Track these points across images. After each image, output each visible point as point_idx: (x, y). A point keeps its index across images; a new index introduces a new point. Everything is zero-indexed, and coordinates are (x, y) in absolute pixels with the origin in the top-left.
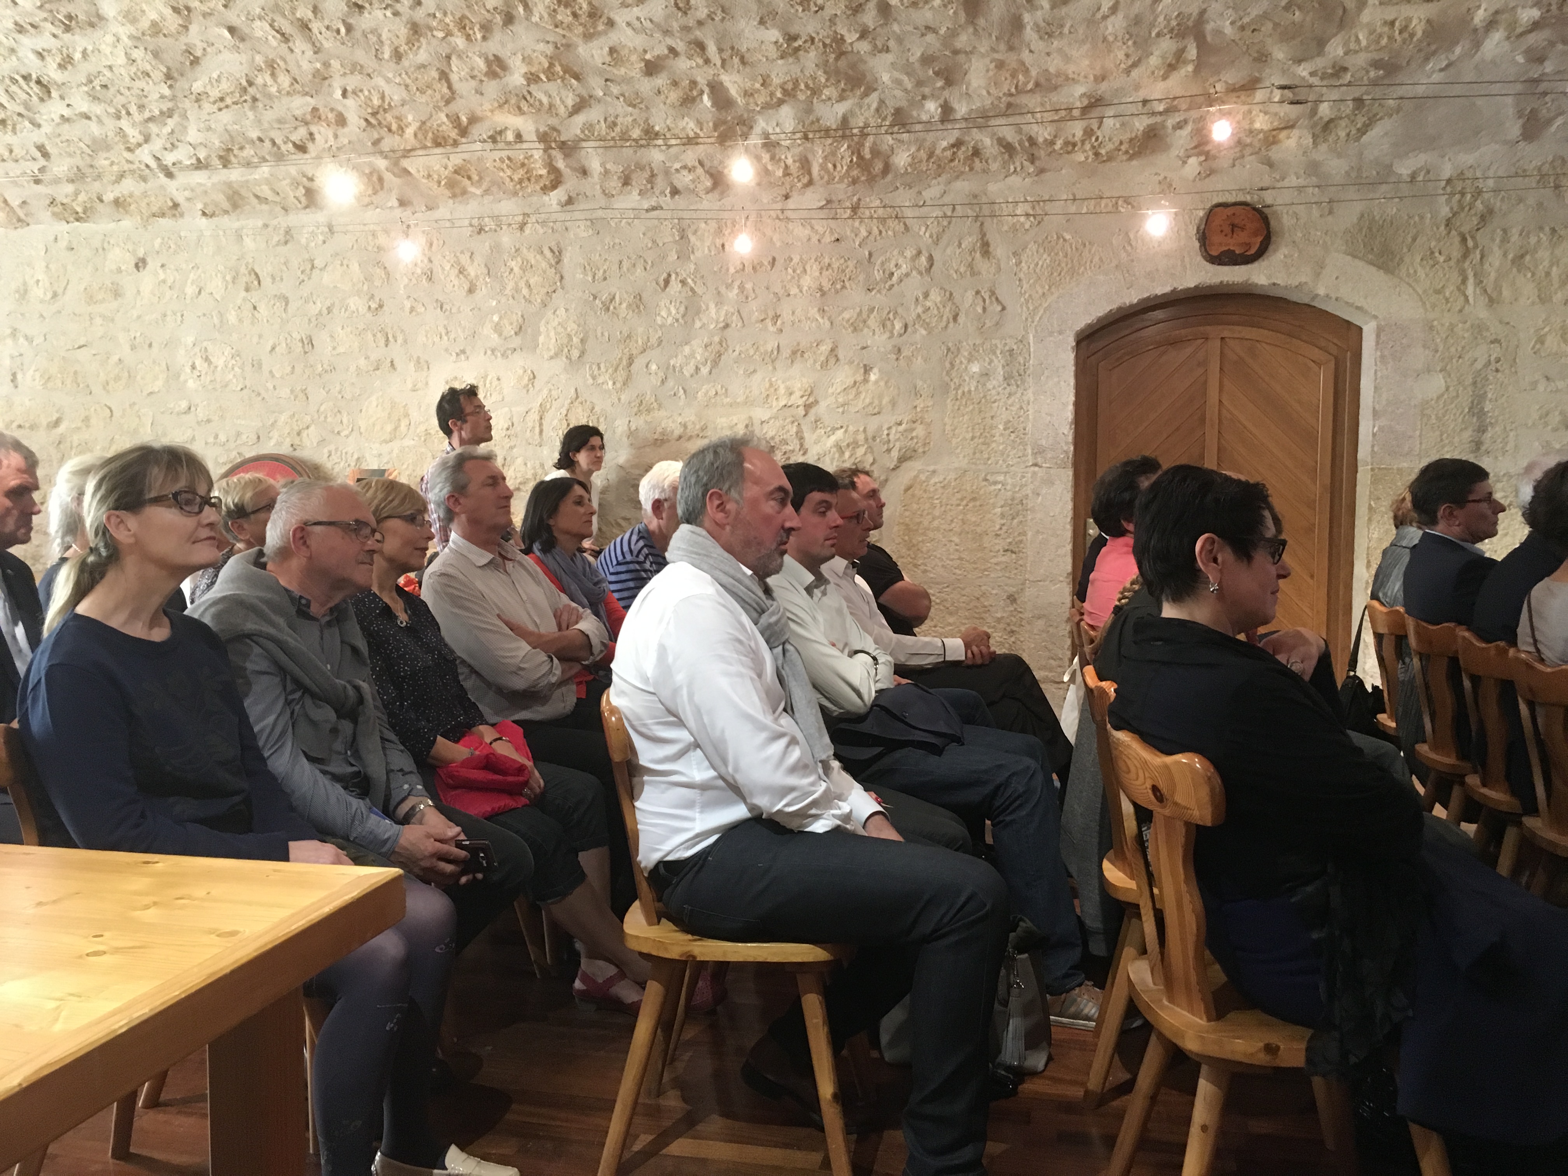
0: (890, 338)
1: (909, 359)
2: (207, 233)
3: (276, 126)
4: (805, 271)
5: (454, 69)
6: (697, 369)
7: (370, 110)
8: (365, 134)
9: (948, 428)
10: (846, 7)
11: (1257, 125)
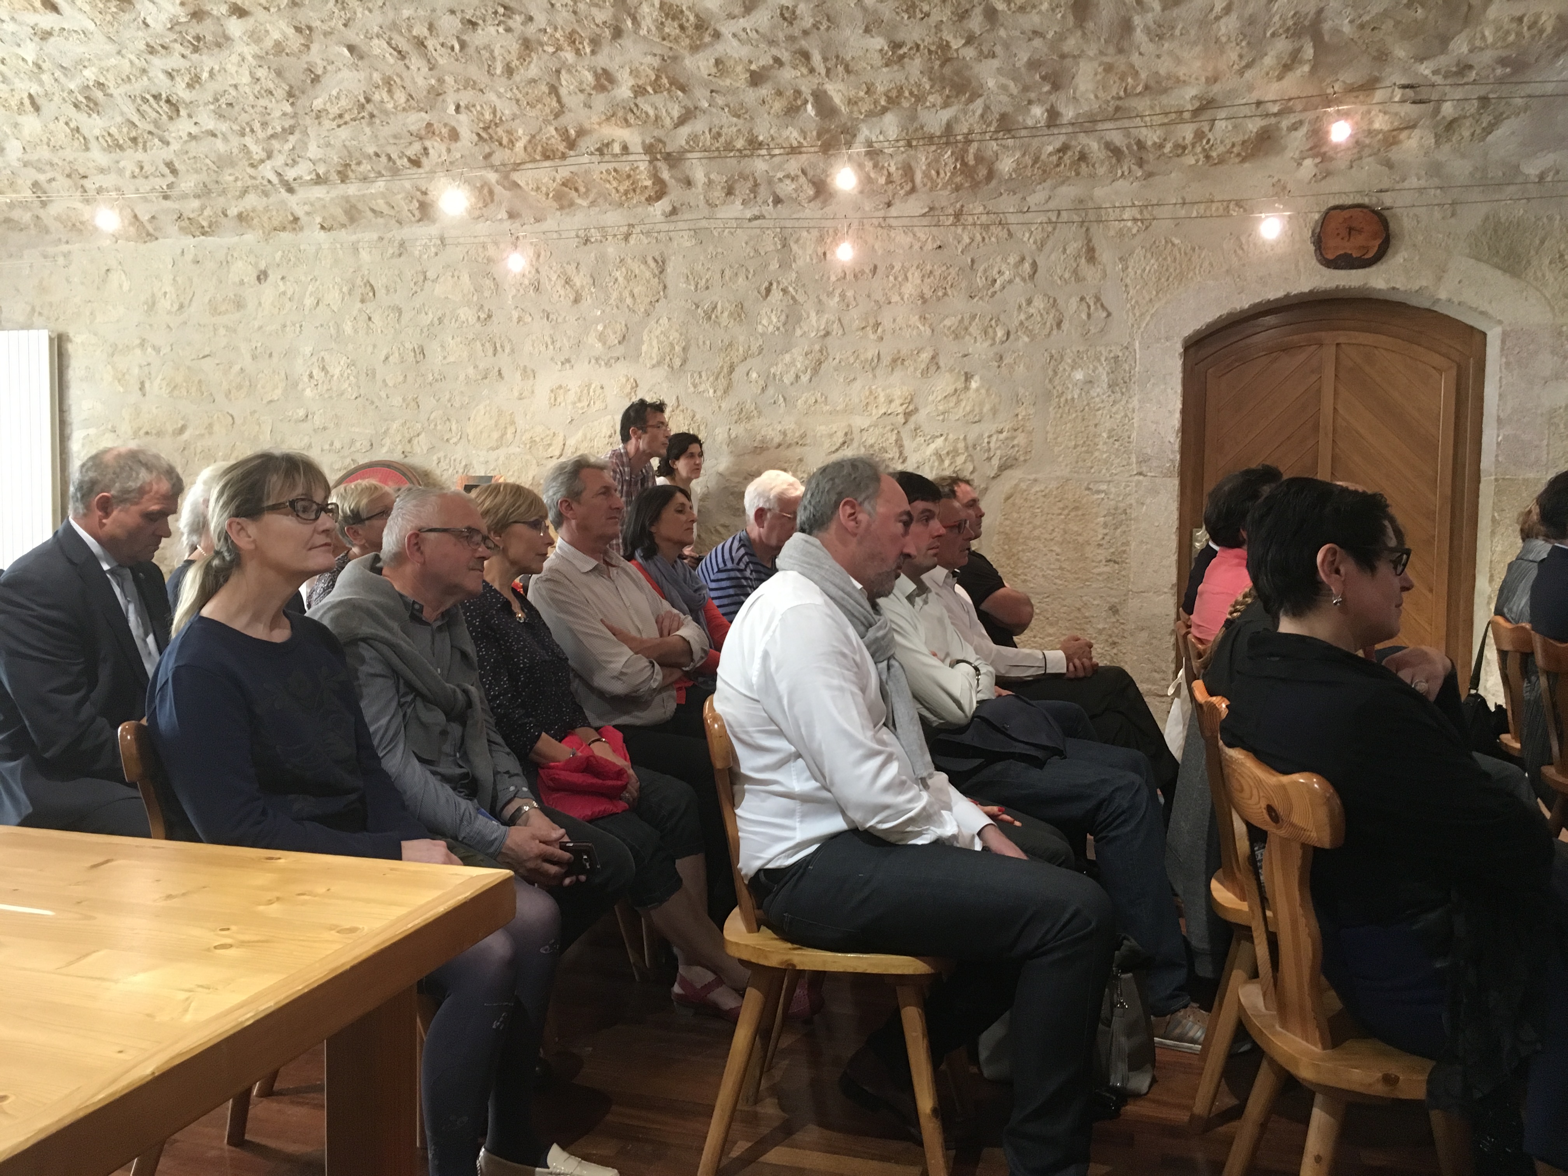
0: (992, 345)
1: (1011, 367)
2: (325, 246)
3: (392, 141)
4: (906, 278)
5: (564, 83)
6: (797, 377)
7: (481, 125)
8: (477, 148)
9: (1050, 436)
10: (952, 13)
11: (1377, 126)
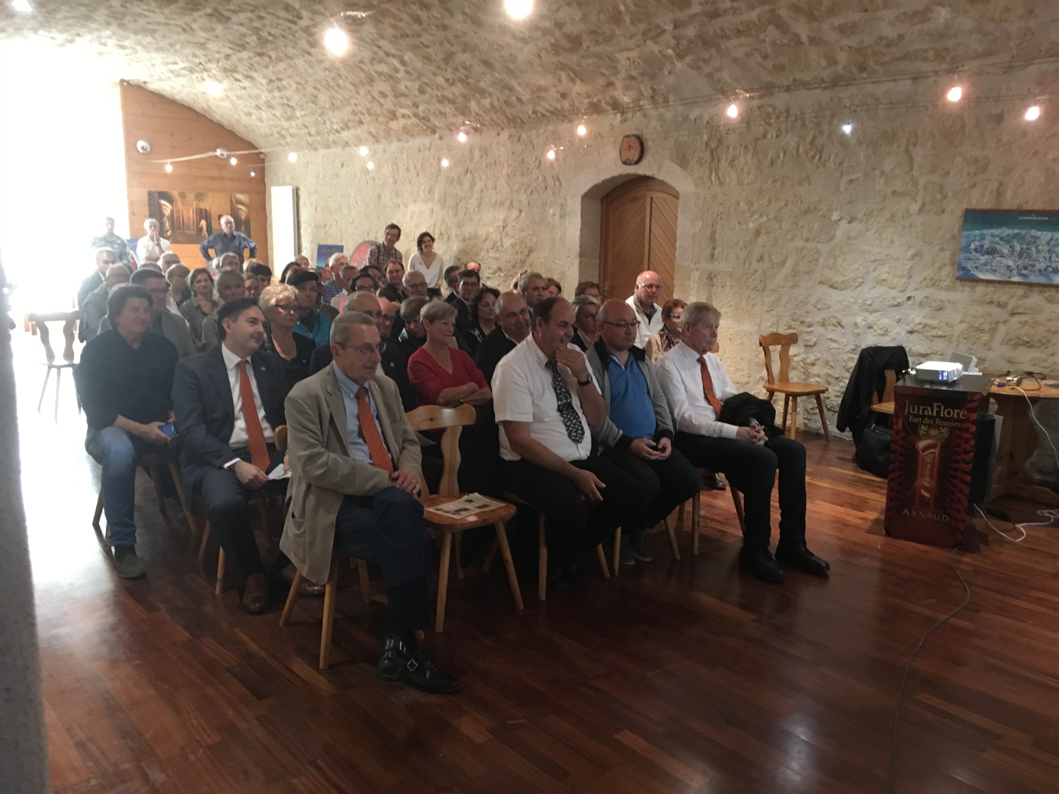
0: (527, 197)
1: (532, 207)
4: (504, 167)
9: (543, 238)
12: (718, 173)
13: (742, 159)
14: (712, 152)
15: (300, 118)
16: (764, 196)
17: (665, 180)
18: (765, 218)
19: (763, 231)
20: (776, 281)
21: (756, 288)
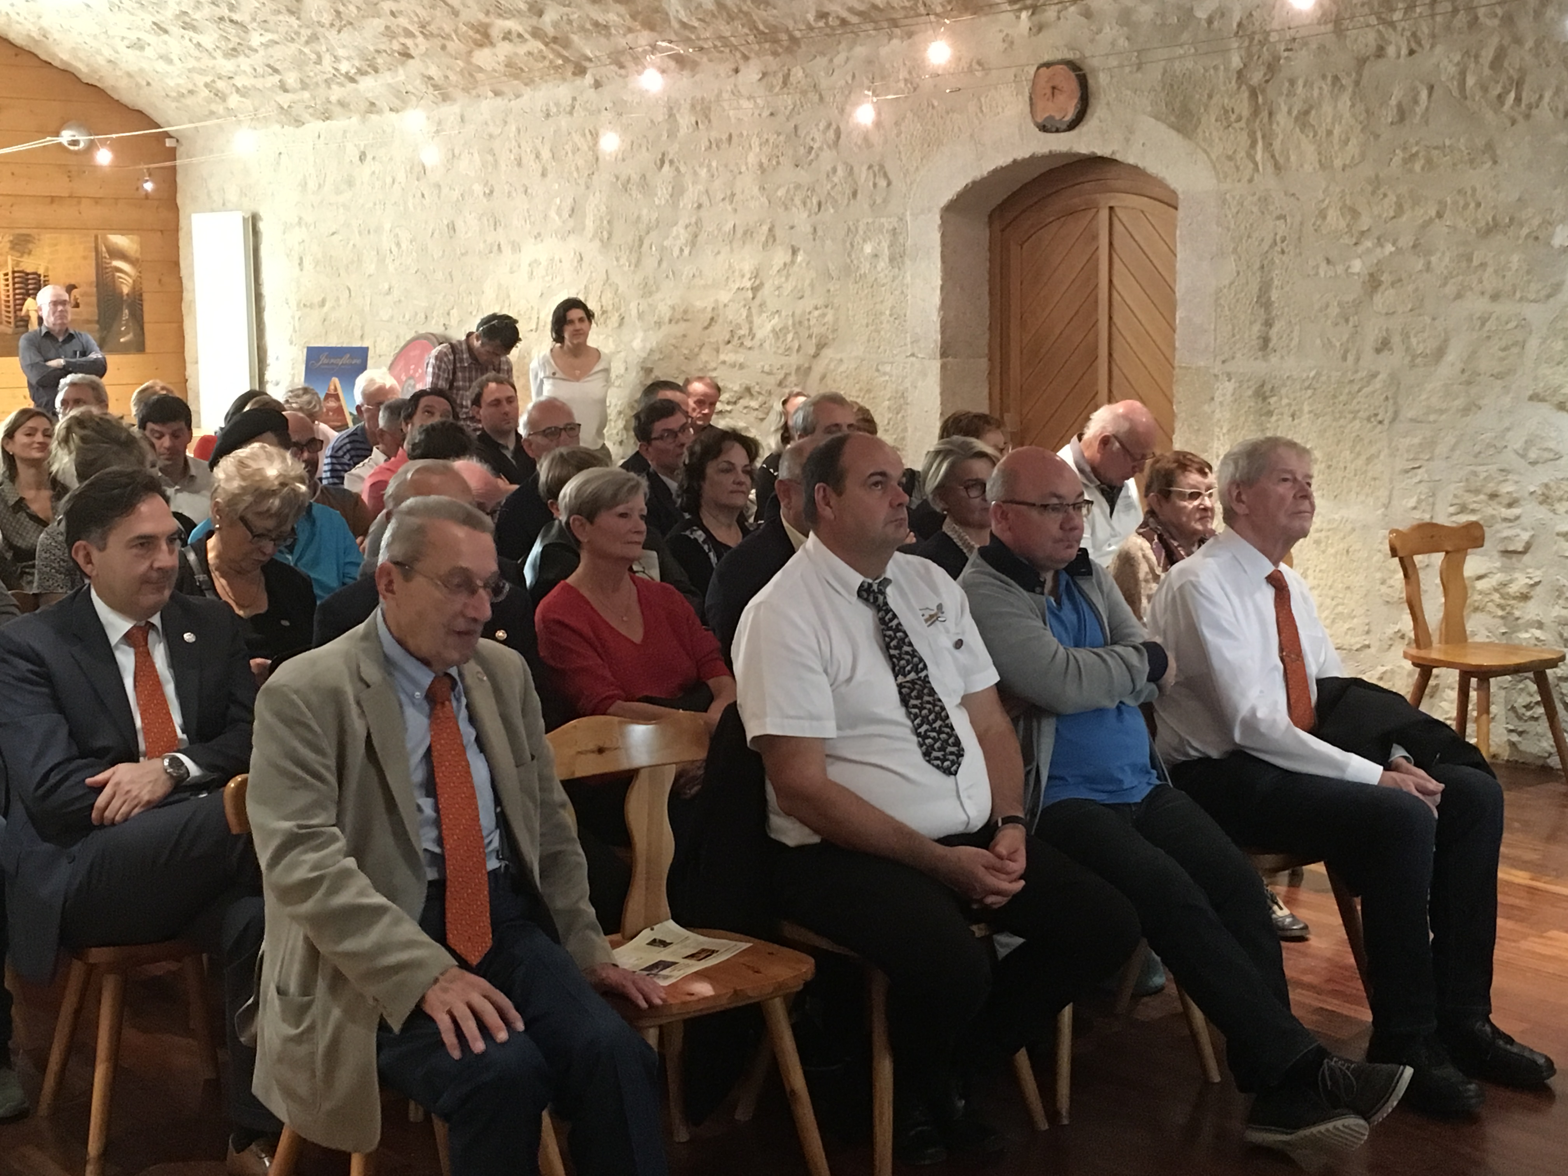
0: (809, 217)
1: (823, 240)
3: (377, 41)
4: (750, 147)
6: (682, 250)
7: (418, 25)
8: (431, 42)
12: (1271, 145)
13: (1327, 108)
14: (1254, 93)
15: (262, 52)
16: (1385, 195)
17: (1140, 165)
18: (1389, 248)
19: (1385, 278)
20: (1423, 397)
21: (1376, 415)
